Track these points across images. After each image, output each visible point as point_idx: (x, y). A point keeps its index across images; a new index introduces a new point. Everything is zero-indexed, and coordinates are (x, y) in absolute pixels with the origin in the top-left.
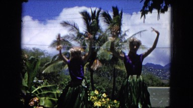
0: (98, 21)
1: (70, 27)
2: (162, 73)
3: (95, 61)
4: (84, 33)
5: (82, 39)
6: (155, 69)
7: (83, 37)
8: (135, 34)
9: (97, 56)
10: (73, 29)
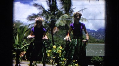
0: (56, 3)
1: (39, 7)
2: (95, 35)
3: (55, 28)
4: (48, 10)
5: (47, 14)
6: (90, 33)
7: (47, 13)
8: (79, 11)
9: (56, 25)
10: (41, 8)
